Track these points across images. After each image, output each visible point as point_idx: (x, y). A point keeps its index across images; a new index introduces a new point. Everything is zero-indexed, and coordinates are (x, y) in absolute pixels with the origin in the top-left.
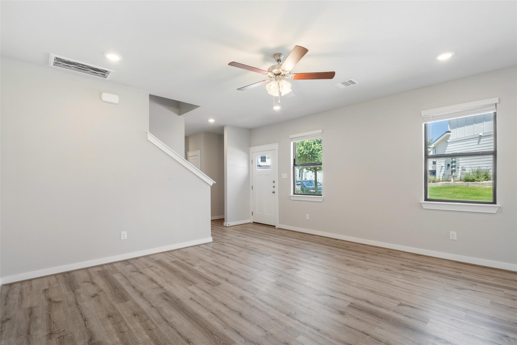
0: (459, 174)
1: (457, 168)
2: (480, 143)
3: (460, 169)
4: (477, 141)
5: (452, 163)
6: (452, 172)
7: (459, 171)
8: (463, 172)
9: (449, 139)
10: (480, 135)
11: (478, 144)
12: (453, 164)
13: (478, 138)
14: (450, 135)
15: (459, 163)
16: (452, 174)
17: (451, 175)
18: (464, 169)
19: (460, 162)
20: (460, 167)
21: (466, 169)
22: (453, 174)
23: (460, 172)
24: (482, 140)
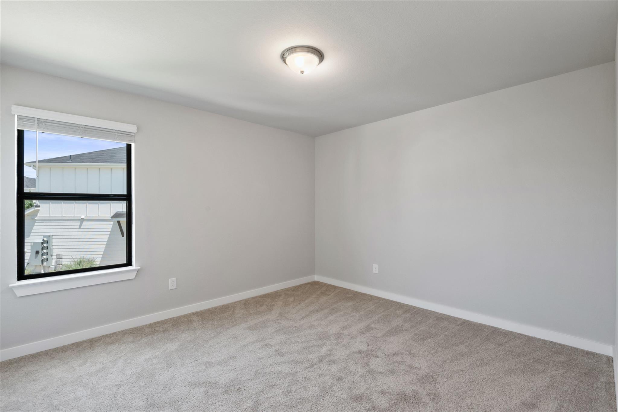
0: (53, 264)
1: (51, 257)
2: (82, 227)
3: (54, 257)
4: (79, 224)
5: (43, 249)
6: (43, 261)
7: (53, 259)
8: (60, 261)
9: (37, 215)
10: (82, 217)
11: (80, 228)
12: (45, 251)
13: (80, 221)
14: (39, 210)
15: (53, 249)
16: (42, 263)
17: (40, 266)
18: (61, 257)
19: (54, 247)
20: (54, 254)
21: (63, 257)
22: (45, 263)
23: (54, 261)
24: (84, 223)
